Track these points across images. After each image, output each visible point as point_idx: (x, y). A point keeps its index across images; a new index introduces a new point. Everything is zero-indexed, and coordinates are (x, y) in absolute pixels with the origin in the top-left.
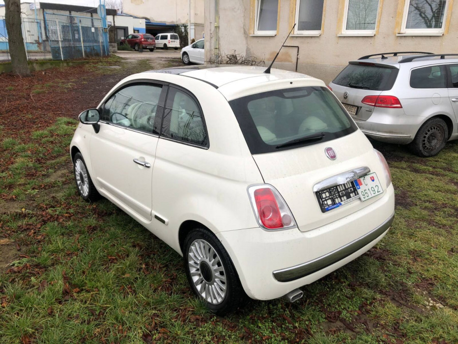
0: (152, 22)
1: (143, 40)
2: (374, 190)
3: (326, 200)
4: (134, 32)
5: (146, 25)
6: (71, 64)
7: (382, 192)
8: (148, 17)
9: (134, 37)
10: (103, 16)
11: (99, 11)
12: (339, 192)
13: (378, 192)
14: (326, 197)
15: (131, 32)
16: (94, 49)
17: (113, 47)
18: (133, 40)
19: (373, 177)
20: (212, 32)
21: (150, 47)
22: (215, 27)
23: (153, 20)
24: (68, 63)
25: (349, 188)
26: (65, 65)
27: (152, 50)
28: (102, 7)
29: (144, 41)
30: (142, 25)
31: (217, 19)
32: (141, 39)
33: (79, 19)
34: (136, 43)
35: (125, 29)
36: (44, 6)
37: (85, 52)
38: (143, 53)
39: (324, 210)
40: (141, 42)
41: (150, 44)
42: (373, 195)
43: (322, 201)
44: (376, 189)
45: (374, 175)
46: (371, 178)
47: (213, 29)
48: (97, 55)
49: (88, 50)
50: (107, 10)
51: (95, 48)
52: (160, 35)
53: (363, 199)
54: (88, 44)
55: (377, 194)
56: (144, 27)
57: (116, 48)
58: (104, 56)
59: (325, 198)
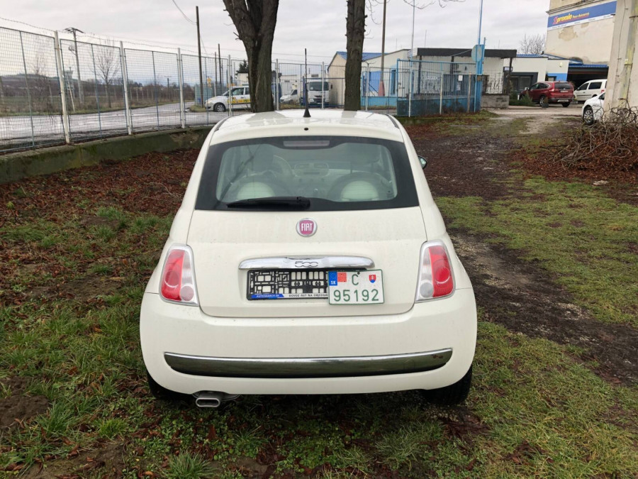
0: (585, 63)
1: (553, 90)
2: (368, 296)
3: (262, 286)
4: (547, 79)
5: (569, 68)
6: (418, 122)
7: (381, 300)
8: (580, 56)
9: (542, 85)
10: (479, 58)
11: (473, 54)
12: (291, 281)
13: (373, 300)
14: (264, 281)
15: (541, 79)
16: (457, 103)
17: (503, 101)
18: (540, 91)
19: (375, 276)
20: (619, 73)
21: (563, 101)
22: (625, 65)
23: (588, 61)
24: (414, 121)
25: (314, 280)
26: (411, 122)
27: (566, 105)
28: (480, 49)
29: (555, 92)
30: (562, 69)
31: (631, 52)
32: (551, 89)
33: (464, 66)
34: (543, 95)
35: (533, 76)
36: (422, 52)
37: (443, 107)
38: (548, 109)
39: (251, 296)
40: (550, 93)
41: (564, 97)
42: (361, 301)
43: (254, 285)
44: (371, 295)
45: (378, 274)
46: (370, 276)
47: (621, 67)
48: (462, 110)
49: (448, 105)
50: (486, 50)
51: (460, 101)
52: (590, 82)
53: (333, 301)
54: (449, 97)
55: (370, 301)
56: (566, 71)
57: (508, 102)
58: (472, 112)
59: (261, 282)
